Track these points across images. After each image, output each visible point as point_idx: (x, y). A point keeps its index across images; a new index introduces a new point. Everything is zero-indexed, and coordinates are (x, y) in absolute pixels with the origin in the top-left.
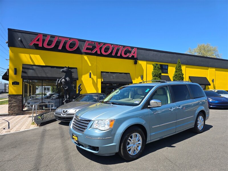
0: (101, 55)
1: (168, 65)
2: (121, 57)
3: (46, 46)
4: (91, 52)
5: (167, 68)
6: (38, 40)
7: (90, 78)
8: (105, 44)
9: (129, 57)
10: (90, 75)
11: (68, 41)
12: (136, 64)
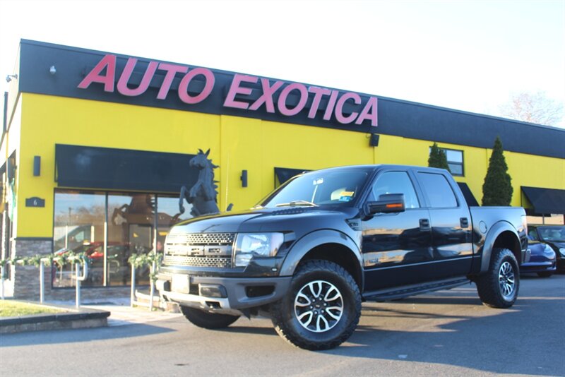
0: (278, 117)
1: (462, 151)
2: (333, 124)
3: (123, 89)
4: (249, 106)
5: (461, 161)
6: (104, 73)
7: (245, 188)
8: (287, 83)
9: (357, 123)
10: (244, 178)
11: (184, 74)
12: (376, 147)
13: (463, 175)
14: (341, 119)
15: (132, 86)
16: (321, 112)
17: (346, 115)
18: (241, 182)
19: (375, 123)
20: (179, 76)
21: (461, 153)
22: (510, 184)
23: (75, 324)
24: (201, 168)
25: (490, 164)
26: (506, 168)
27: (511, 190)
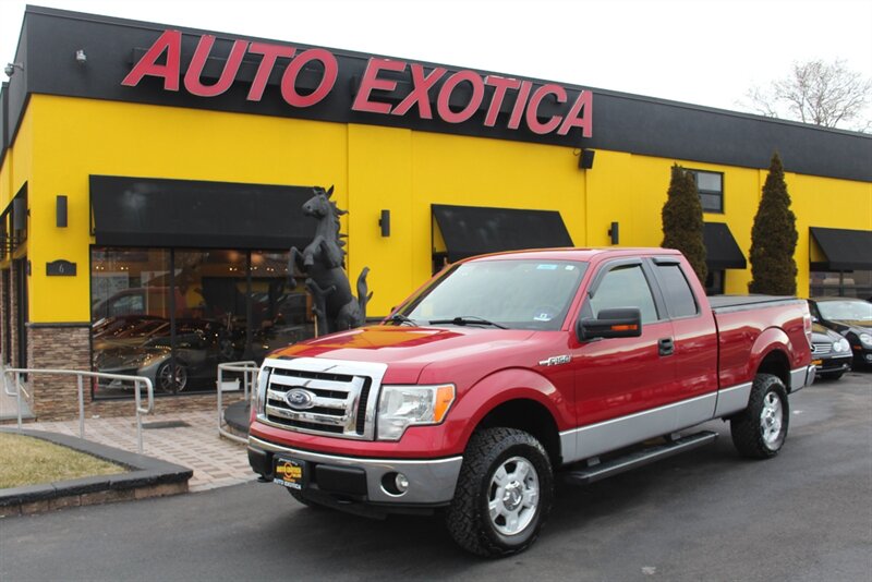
0: (437, 126)
1: (722, 174)
2: (524, 135)
3: (194, 87)
4: (392, 109)
5: (719, 189)
6: (162, 60)
7: (387, 238)
8: (452, 70)
9: (559, 132)
10: (384, 223)
11: (290, 60)
12: (588, 170)
13: (721, 211)
14: (535, 127)
15: (207, 80)
16: (504, 116)
17: (542, 120)
18: (380, 229)
19: (588, 133)
20: (282, 64)
21: (719, 177)
22: (794, 227)
23: (139, 494)
24: (319, 216)
25: (764, 196)
26: (788, 202)
27: (794, 236)
